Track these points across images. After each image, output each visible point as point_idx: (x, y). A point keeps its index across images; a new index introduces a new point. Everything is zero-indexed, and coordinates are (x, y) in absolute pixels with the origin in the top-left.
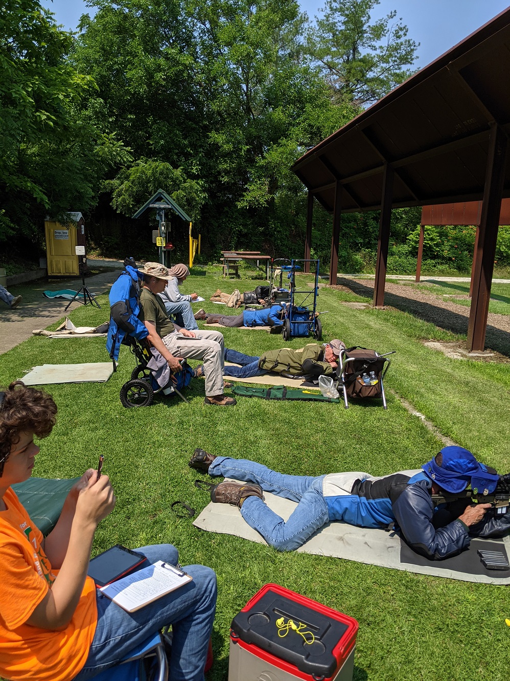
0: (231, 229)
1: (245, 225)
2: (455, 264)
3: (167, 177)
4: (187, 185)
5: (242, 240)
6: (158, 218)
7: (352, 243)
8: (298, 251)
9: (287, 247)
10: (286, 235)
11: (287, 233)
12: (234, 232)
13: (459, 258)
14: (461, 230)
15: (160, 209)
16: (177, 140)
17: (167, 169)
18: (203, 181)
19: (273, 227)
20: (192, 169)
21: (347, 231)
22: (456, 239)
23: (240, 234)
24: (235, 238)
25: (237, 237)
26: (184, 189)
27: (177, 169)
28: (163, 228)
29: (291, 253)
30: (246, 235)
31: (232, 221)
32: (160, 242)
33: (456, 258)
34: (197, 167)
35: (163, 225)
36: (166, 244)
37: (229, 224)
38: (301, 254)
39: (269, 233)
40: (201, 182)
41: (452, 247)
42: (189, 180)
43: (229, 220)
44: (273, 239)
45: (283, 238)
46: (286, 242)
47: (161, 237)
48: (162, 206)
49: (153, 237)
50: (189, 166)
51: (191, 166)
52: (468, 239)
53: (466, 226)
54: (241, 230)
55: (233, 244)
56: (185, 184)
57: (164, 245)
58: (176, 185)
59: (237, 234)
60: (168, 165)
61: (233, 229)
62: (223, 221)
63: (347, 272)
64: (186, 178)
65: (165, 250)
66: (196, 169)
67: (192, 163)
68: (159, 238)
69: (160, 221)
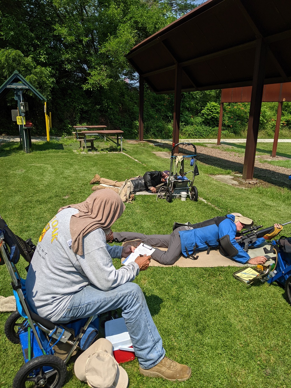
0: (75, 107)
1: (86, 104)
2: (232, 130)
3: (19, 64)
4: (38, 70)
5: (84, 115)
6: (16, 98)
7: (164, 116)
8: (127, 123)
9: (118, 120)
10: (117, 111)
11: (118, 110)
12: (77, 109)
13: (234, 126)
14: (233, 106)
15: (18, 90)
16: (25, 32)
17: (19, 56)
18: (50, 68)
19: (106, 106)
20: (41, 58)
21: (160, 107)
22: (230, 112)
23: (82, 111)
24: (79, 114)
25: (80, 113)
26: (36, 74)
27: (28, 57)
28: (22, 108)
29: (122, 125)
30: (86, 112)
31: (75, 101)
32: (20, 121)
33: (232, 125)
34: (44, 56)
35: (22, 105)
36: (26, 123)
37: (73, 103)
38: (129, 125)
39: (104, 110)
40: (49, 69)
41: (229, 118)
42: (39, 67)
43: (72, 100)
44: (107, 114)
45: (114, 113)
46: (117, 117)
47: (21, 116)
48: (20, 87)
49: (13, 115)
50: (37, 55)
51: (39, 55)
52: (237, 112)
53: (236, 103)
54: (83, 108)
55: (77, 119)
56: (36, 70)
57: (25, 124)
58: (28, 70)
59: (80, 111)
60: (19, 52)
61: (76, 107)
62: (67, 102)
63: (163, 138)
64: (36, 65)
65: (26, 128)
66: (44, 58)
67: (40, 52)
68: (19, 117)
69: (19, 101)
